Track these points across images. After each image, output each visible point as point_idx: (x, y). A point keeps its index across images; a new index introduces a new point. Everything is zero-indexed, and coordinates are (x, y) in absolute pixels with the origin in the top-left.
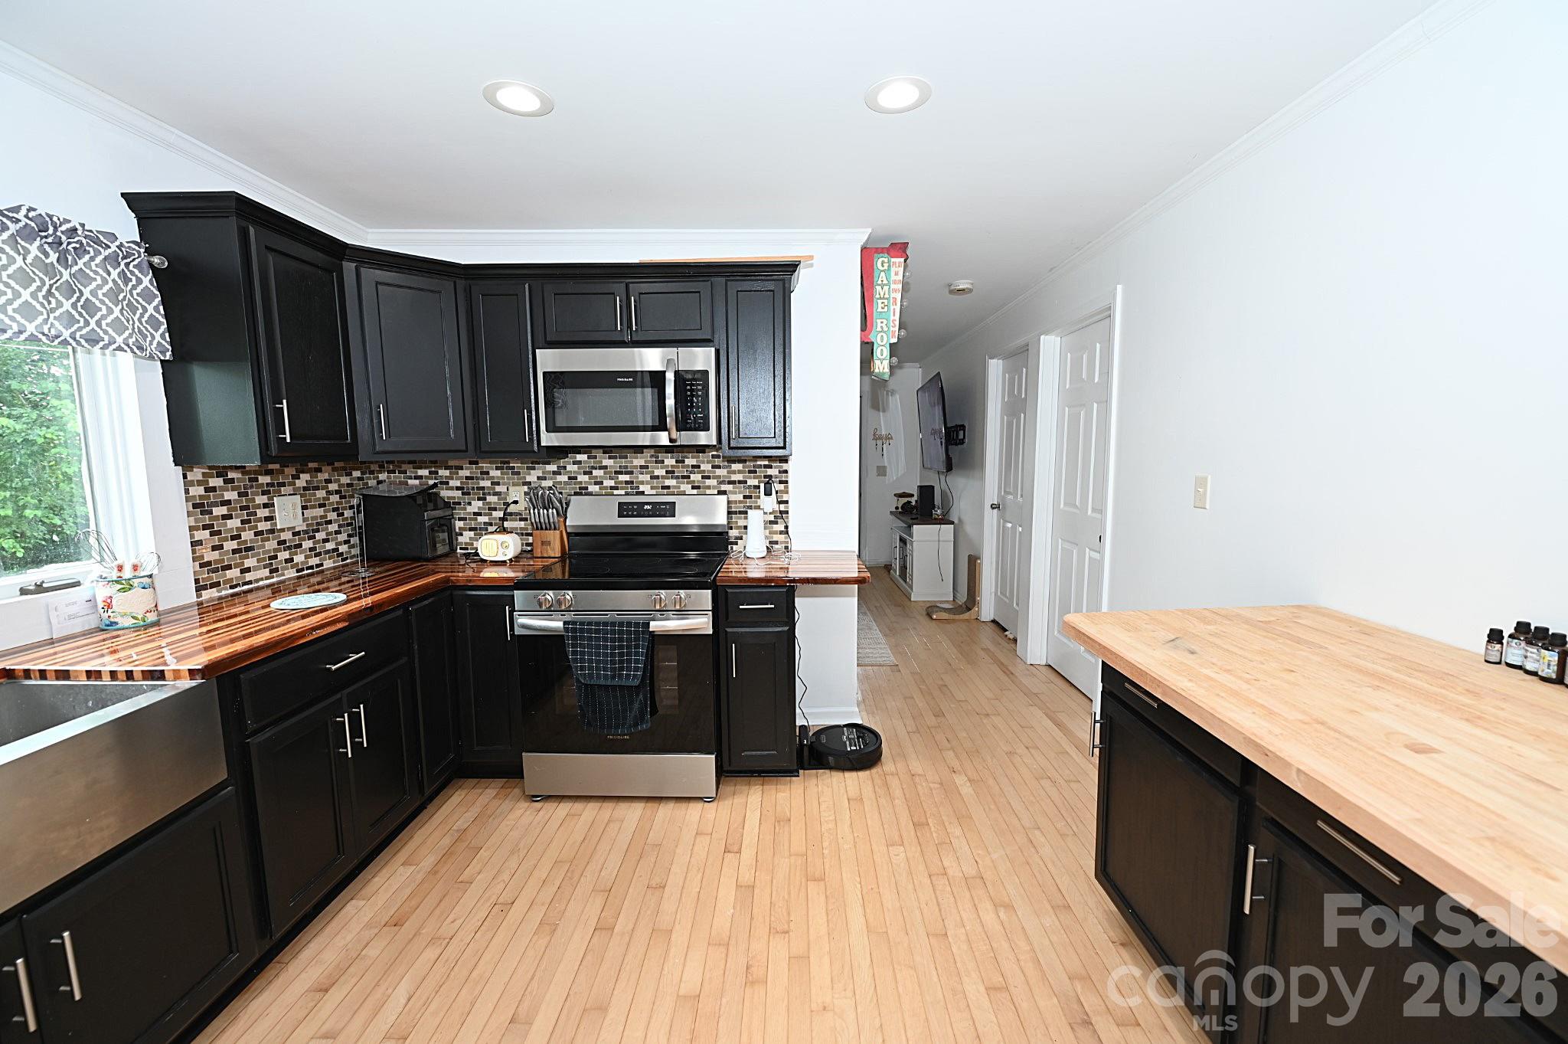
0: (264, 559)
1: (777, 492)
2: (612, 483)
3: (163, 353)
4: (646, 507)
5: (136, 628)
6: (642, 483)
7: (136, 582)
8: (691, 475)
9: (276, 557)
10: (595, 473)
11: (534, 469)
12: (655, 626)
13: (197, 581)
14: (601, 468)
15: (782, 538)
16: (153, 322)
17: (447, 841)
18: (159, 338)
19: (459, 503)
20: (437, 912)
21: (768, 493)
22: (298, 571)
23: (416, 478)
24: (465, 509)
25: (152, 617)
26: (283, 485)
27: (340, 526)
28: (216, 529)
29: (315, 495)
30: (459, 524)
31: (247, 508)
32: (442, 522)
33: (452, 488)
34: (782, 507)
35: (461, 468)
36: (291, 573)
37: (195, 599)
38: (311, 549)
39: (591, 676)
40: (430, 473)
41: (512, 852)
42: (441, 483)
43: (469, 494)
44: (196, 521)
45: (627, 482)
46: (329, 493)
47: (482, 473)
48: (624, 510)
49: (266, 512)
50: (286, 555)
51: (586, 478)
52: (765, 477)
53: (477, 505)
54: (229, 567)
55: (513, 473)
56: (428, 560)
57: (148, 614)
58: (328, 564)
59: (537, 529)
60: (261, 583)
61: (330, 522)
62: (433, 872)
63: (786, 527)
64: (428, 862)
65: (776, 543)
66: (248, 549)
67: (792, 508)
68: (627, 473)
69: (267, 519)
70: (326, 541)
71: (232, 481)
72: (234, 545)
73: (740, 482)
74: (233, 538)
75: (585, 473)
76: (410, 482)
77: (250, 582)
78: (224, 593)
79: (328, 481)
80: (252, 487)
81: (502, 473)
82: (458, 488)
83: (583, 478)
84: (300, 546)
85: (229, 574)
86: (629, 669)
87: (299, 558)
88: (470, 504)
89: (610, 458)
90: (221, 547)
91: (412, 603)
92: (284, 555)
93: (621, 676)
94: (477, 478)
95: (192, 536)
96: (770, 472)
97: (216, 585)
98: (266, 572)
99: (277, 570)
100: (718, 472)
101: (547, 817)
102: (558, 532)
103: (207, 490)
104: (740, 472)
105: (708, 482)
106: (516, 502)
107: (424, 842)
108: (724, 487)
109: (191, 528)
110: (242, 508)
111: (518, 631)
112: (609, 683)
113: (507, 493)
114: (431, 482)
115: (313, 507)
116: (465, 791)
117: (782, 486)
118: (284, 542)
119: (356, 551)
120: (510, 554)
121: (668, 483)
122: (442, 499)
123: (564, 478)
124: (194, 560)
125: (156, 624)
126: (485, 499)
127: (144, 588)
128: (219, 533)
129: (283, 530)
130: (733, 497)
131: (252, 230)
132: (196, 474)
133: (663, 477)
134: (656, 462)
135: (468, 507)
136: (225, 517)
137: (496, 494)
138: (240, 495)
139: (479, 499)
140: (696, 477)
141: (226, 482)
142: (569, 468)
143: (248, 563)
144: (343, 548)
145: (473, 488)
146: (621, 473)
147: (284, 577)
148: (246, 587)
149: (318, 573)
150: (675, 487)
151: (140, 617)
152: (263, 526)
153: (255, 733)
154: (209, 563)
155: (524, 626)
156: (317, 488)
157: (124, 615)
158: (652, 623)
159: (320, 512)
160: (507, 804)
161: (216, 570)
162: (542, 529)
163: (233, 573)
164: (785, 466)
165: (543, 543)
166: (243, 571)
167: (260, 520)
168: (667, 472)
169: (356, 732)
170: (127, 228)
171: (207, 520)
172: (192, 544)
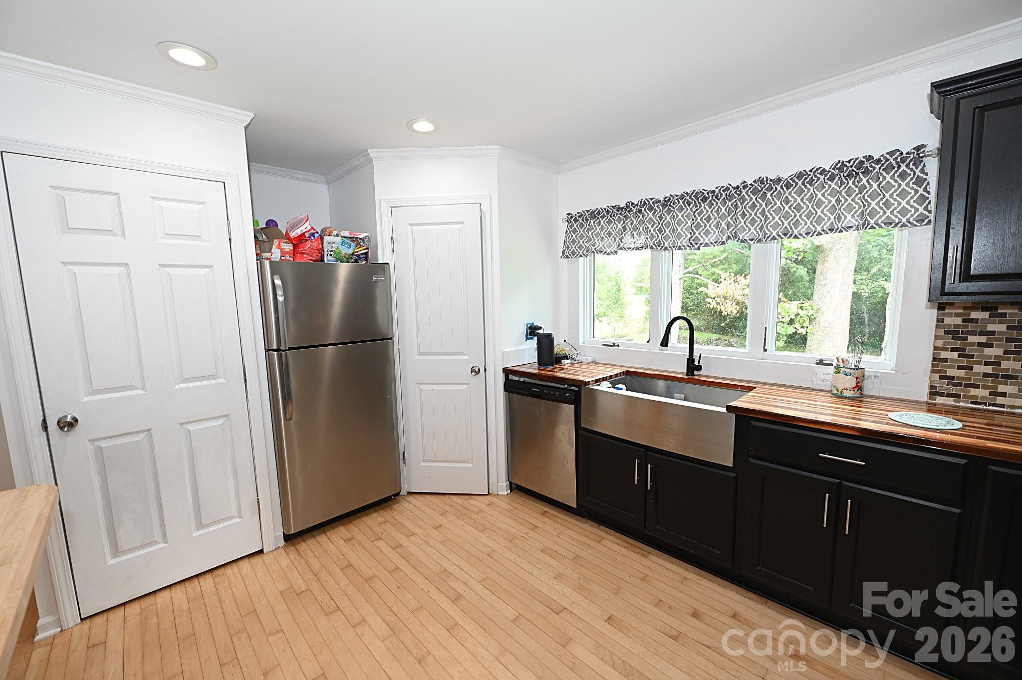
13: (931, 387)
28: (967, 353)
37: (925, 400)
44: (945, 343)
54: (976, 386)
57: (844, 391)
66: (1008, 377)
71: (1003, 315)
72: (988, 369)
74: (988, 364)
77: (1000, 405)
78: (962, 404)
85: (974, 392)
90: (970, 368)
95: (935, 354)
97: (955, 396)
103: (965, 321)
109: (936, 348)
110: (1009, 340)
124: (934, 371)
127: (846, 375)
128: (971, 356)
132: (953, 310)
136: (981, 345)
138: (1009, 328)
141: (995, 316)
143: (1004, 389)
151: (840, 390)
153: (754, 457)
154: (951, 377)
157: (834, 387)
161: (958, 385)
163: (980, 393)
166: (993, 394)
171: (958, 344)
172: (934, 360)
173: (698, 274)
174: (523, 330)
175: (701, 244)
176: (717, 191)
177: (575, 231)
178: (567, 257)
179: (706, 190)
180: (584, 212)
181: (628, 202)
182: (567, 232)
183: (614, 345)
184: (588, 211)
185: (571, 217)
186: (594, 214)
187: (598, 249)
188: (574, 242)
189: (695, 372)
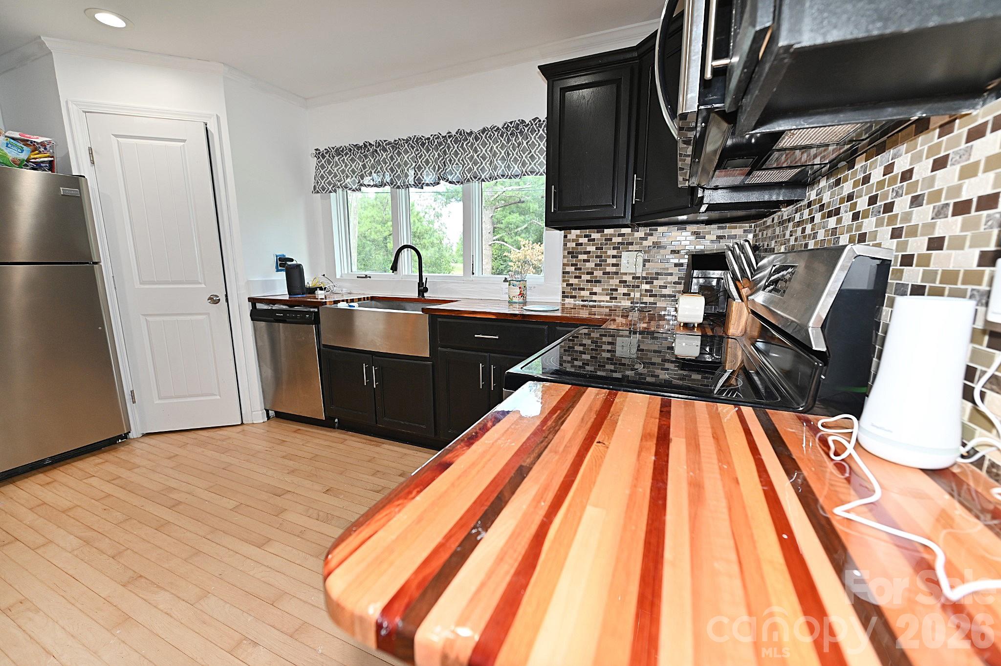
0: (607, 290)
9: (616, 290)
13: (563, 292)
22: (633, 303)
26: (632, 244)
28: (578, 267)
31: (601, 257)
36: (627, 304)
37: (559, 301)
38: (646, 291)
44: (568, 261)
49: (614, 261)
50: (625, 290)
54: (583, 289)
57: (513, 298)
60: (602, 303)
66: (599, 282)
69: (613, 265)
70: (665, 287)
71: (594, 240)
72: (588, 277)
74: (588, 273)
77: (595, 301)
78: (577, 302)
80: (606, 244)
84: (638, 287)
85: (583, 293)
87: (635, 295)
90: (580, 277)
92: (622, 290)
95: (564, 269)
97: (574, 297)
98: (608, 298)
99: (616, 298)
103: (577, 245)
109: (564, 265)
110: (597, 257)
118: (625, 282)
124: (564, 281)
127: (514, 286)
128: (580, 269)
129: (626, 274)
132: (572, 236)
136: (585, 261)
138: (597, 249)
141: (589, 240)
143: (595, 290)
147: (620, 304)
148: (591, 303)
152: (609, 269)
154: (572, 285)
159: (664, 265)
161: (575, 289)
163: (585, 293)
166: (591, 294)
167: (608, 265)
171: (574, 261)
172: (563, 273)
173: (504, 241)
174: (273, 261)
175: (423, 184)
176: (431, 138)
177: (323, 167)
178: (318, 192)
179: (424, 137)
180: (330, 149)
181: (366, 142)
182: (316, 167)
183: (366, 277)
184: (333, 148)
185: (319, 153)
186: (339, 152)
187: (343, 185)
188: (322, 177)
189: (424, 293)
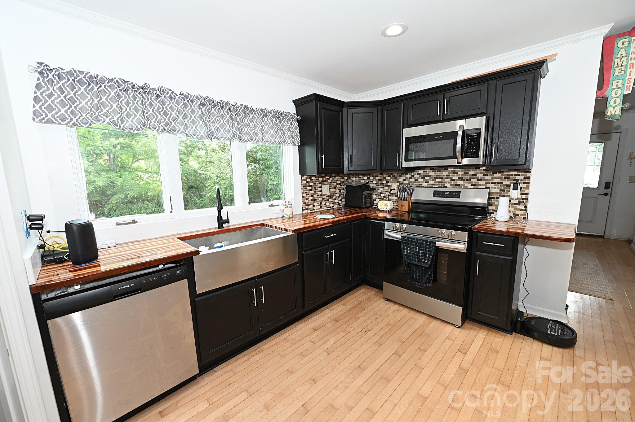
0: (319, 203)
1: (521, 188)
2: (433, 182)
3: (298, 144)
4: (446, 193)
5: (288, 218)
6: (446, 182)
7: (288, 206)
8: (471, 179)
9: (321, 203)
10: (426, 178)
11: (402, 176)
12: (438, 244)
13: (303, 208)
14: (428, 176)
15: (522, 212)
16: (297, 135)
17: (356, 303)
18: (298, 139)
19: (375, 189)
20: (347, 323)
21: (515, 188)
22: (327, 208)
23: (363, 180)
24: (377, 191)
25: (291, 216)
26: (325, 181)
27: (340, 195)
29: (333, 184)
30: (375, 196)
32: (369, 195)
33: (373, 184)
34: (524, 196)
35: (377, 176)
36: (325, 208)
37: (302, 213)
38: (331, 202)
39: (410, 259)
40: (367, 178)
41: (375, 314)
42: (371, 182)
43: (379, 186)
44: (304, 191)
45: (439, 182)
46: (337, 184)
47: (384, 178)
48: (436, 194)
49: (320, 189)
51: (422, 180)
52: (514, 180)
53: (381, 190)
54: (310, 205)
55: (394, 178)
56: (363, 208)
58: (335, 207)
59: (400, 200)
60: (318, 210)
61: (337, 193)
62: (350, 310)
63: (526, 207)
64: (349, 307)
65: (518, 215)
66: (315, 200)
67: (530, 197)
68: (439, 178)
69: (320, 191)
70: (335, 199)
71: (312, 180)
72: (312, 198)
73: (498, 183)
74: (312, 196)
75: (422, 178)
76: (361, 181)
77: (315, 210)
78: (309, 212)
79: (337, 180)
80: (317, 182)
81: (390, 178)
82: (375, 184)
83: (421, 180)
84: (328, 200)
86: (425, 260)
87: (328, 204)
88: (379, 189)
89: (433, 172)
90: (309, 199)
91: (353, 221)
92: (324, 203)
93: (421, 262)
94: (382, 180)
95: (302, 195)
96: (518, 178)
97: (307, 209)
98: (319, 207)
99: (322, 207)
100: (486, 178)
101: (389, 307)
102: (408, 202)
103: (306, 182)
104: (499, 178)
105: (480, 183)
106: (394, 189)
107: (349, 301)
108: (488, 185)
110: (314, 188)
111: (386, 237)
112: (416, 263)
113: (391, 186)
114: (367, 181)
115: (333, 188)
116: (365, 289)
117: (525, 186)
118: (324, 199)
119: (344, 203)
120: (388, 208)
121: (459, 182)
122: (370, 187)
123: (413, 180)
124: (302, 202)
125: (292, 218)
126: (384, 188)
128: (308, 194)
129: (324, 195)
130: (492, 190)
131: (319, 103)
132: (304, 178)
133: (457, 180)
134: (454, 173)
135: (378, 190)
136: (310, 190)
137: (388, 186)
138: (314, 184)
139: (382, 188)
140: (474, 180)
141: (311, 180)
142: (415, 176)
143: (315, 204)
144: (340, 202)
145: (380, 184)
146: (437, 178)
147: (323, 209)
148: (314, 211)
149: (332, 209)
150: (462, 185)
152: (319, 193)
153: (305, 251)
154: (305, 203)
155: (387, 235)
156: (334, 183)
157: (286, 214)
158: (437, 243)
159: (334, 190)
160: (377, 298)
161: (307, 205)
162: (402, 200)
163: (311, 206)
164: (528, 175)
165: (402, 205)
166: (313, 206)
167: (318, 191)
168: (459, 178)
169: (331, 259)
170: (292, 110)
172: (302, 197)
182: (39, 86)
185: (48, 70)
189: (224, 225)
